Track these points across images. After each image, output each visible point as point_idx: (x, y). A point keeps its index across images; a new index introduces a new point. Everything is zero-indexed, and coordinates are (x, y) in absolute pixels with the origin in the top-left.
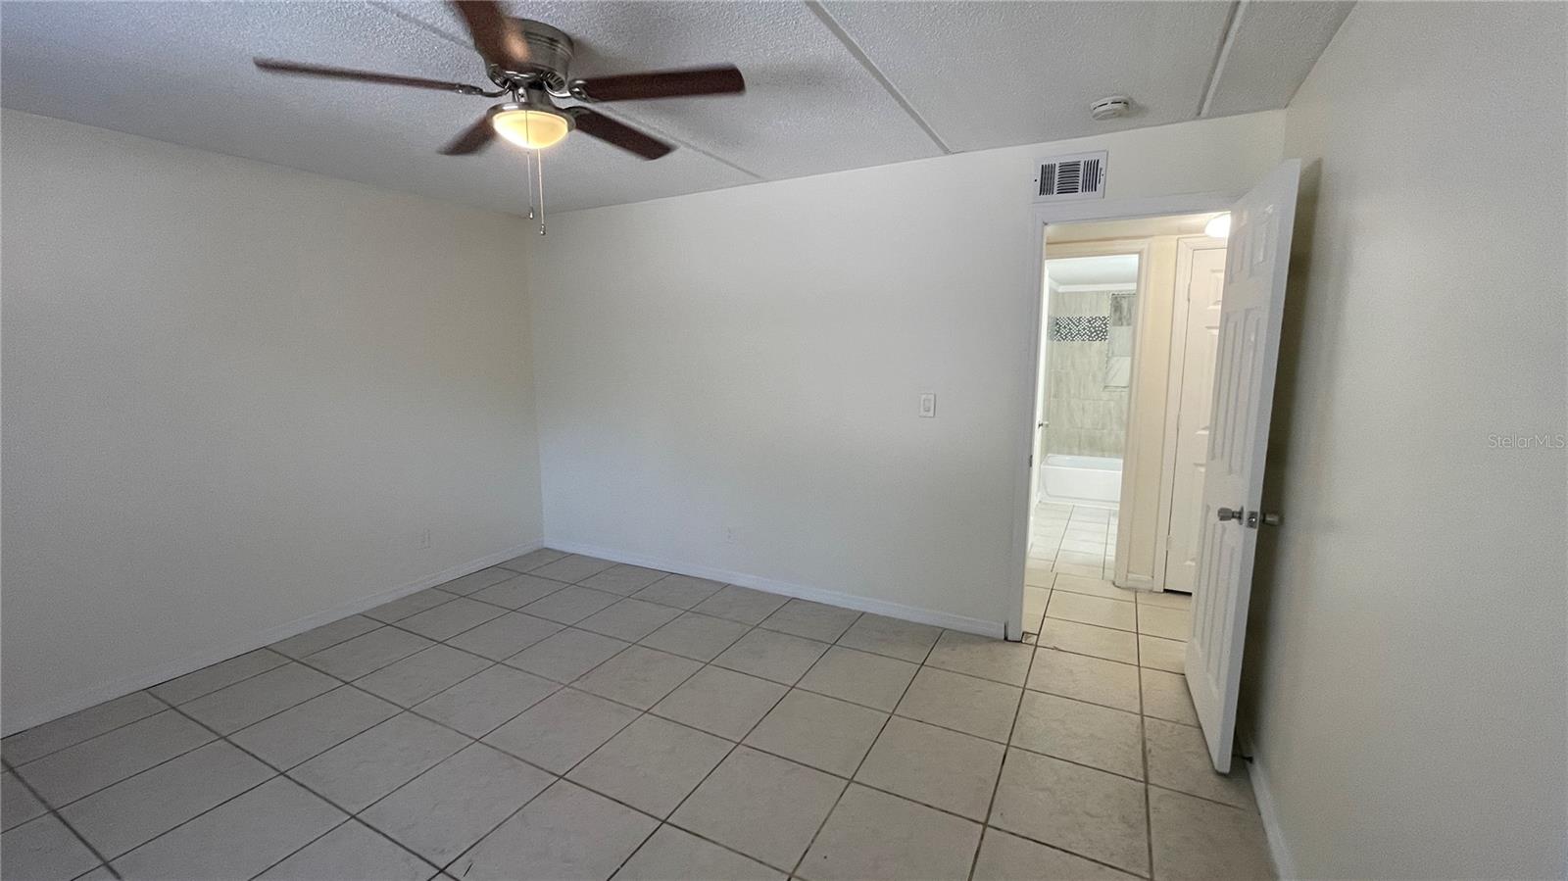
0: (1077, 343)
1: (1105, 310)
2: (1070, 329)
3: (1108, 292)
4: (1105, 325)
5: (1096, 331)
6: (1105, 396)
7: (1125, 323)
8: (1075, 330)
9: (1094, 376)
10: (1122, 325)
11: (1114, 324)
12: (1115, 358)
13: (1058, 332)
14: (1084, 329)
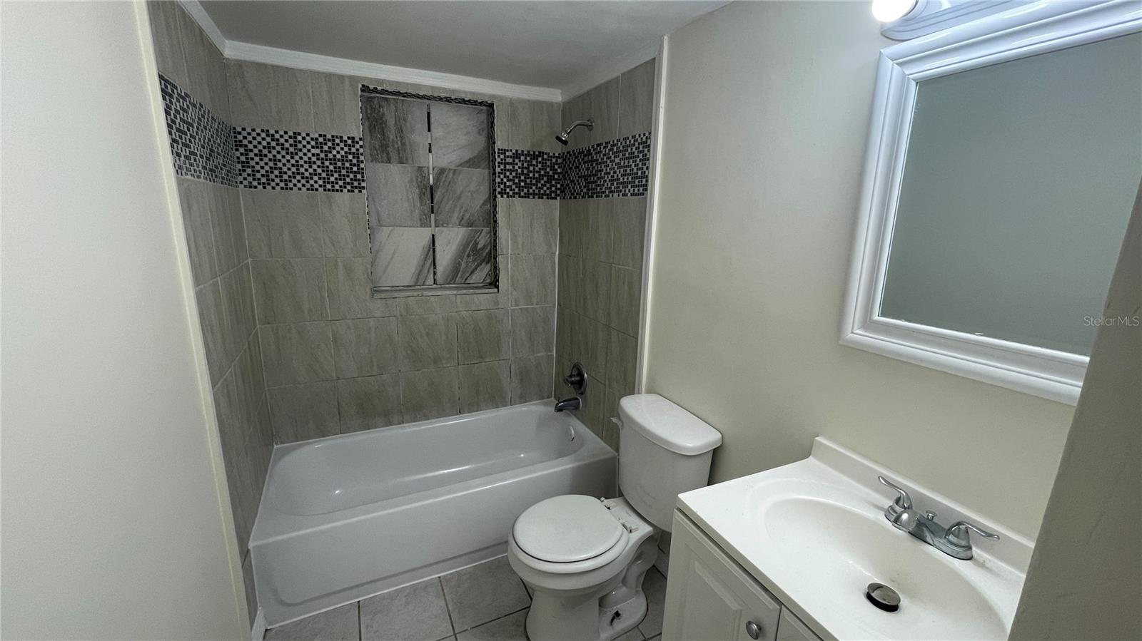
0: (298, 196)
1: (353, 126)
2: (275, 160)
3: (353, 79)
4: (356, 155)
5: (338, 170)
6: (377, 308)
7: (394, 156)
8: (287, 164)
9: (349, 271)
10: (389, 161)
11: (374, 160)
12: (386, 230)
13: (245, 165)
14: (310, 163)
